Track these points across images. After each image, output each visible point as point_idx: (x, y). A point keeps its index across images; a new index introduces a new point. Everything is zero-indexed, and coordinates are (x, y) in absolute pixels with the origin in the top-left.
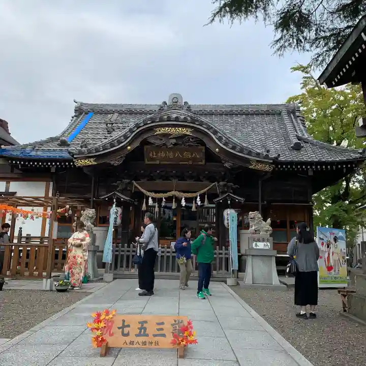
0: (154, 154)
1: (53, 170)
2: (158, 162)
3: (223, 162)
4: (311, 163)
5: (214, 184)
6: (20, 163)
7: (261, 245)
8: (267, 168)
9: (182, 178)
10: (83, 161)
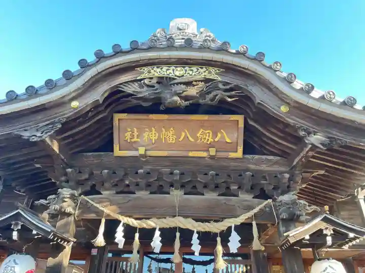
0: (136, 133)
2: (142, 151)
3: (302, 133)
5: (266, 202)
9: (191, 188)
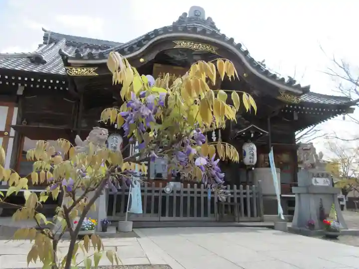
1: (20, 92)
7: (320, 182)
8: (295, 100)
10: (79, 70)
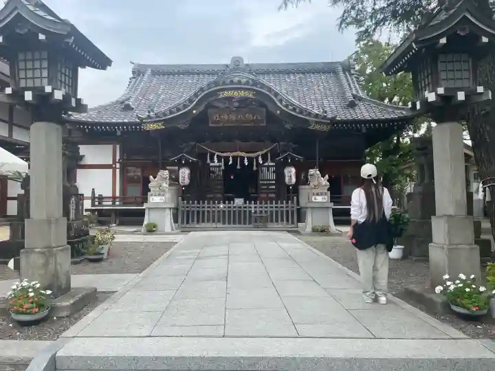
0: (218, 117)
1: (119, 133)
2: (221, 125)
3: (284, 123)
4: (365, 122)
5: (275, 145)
6: (88, 127)
7: (319, 199)
8: (325, 128)
9: (245, 139)
10: (152, 125)
